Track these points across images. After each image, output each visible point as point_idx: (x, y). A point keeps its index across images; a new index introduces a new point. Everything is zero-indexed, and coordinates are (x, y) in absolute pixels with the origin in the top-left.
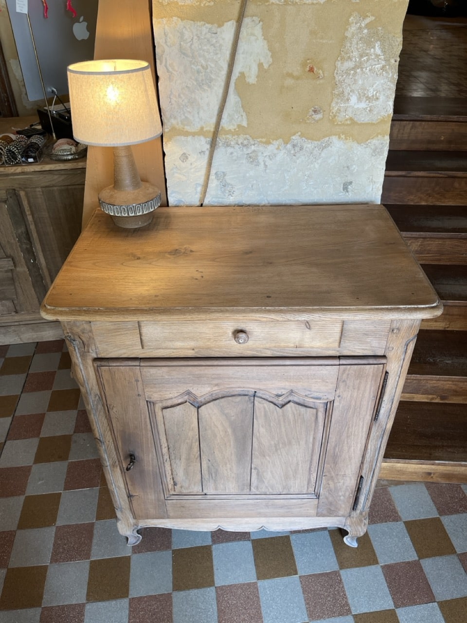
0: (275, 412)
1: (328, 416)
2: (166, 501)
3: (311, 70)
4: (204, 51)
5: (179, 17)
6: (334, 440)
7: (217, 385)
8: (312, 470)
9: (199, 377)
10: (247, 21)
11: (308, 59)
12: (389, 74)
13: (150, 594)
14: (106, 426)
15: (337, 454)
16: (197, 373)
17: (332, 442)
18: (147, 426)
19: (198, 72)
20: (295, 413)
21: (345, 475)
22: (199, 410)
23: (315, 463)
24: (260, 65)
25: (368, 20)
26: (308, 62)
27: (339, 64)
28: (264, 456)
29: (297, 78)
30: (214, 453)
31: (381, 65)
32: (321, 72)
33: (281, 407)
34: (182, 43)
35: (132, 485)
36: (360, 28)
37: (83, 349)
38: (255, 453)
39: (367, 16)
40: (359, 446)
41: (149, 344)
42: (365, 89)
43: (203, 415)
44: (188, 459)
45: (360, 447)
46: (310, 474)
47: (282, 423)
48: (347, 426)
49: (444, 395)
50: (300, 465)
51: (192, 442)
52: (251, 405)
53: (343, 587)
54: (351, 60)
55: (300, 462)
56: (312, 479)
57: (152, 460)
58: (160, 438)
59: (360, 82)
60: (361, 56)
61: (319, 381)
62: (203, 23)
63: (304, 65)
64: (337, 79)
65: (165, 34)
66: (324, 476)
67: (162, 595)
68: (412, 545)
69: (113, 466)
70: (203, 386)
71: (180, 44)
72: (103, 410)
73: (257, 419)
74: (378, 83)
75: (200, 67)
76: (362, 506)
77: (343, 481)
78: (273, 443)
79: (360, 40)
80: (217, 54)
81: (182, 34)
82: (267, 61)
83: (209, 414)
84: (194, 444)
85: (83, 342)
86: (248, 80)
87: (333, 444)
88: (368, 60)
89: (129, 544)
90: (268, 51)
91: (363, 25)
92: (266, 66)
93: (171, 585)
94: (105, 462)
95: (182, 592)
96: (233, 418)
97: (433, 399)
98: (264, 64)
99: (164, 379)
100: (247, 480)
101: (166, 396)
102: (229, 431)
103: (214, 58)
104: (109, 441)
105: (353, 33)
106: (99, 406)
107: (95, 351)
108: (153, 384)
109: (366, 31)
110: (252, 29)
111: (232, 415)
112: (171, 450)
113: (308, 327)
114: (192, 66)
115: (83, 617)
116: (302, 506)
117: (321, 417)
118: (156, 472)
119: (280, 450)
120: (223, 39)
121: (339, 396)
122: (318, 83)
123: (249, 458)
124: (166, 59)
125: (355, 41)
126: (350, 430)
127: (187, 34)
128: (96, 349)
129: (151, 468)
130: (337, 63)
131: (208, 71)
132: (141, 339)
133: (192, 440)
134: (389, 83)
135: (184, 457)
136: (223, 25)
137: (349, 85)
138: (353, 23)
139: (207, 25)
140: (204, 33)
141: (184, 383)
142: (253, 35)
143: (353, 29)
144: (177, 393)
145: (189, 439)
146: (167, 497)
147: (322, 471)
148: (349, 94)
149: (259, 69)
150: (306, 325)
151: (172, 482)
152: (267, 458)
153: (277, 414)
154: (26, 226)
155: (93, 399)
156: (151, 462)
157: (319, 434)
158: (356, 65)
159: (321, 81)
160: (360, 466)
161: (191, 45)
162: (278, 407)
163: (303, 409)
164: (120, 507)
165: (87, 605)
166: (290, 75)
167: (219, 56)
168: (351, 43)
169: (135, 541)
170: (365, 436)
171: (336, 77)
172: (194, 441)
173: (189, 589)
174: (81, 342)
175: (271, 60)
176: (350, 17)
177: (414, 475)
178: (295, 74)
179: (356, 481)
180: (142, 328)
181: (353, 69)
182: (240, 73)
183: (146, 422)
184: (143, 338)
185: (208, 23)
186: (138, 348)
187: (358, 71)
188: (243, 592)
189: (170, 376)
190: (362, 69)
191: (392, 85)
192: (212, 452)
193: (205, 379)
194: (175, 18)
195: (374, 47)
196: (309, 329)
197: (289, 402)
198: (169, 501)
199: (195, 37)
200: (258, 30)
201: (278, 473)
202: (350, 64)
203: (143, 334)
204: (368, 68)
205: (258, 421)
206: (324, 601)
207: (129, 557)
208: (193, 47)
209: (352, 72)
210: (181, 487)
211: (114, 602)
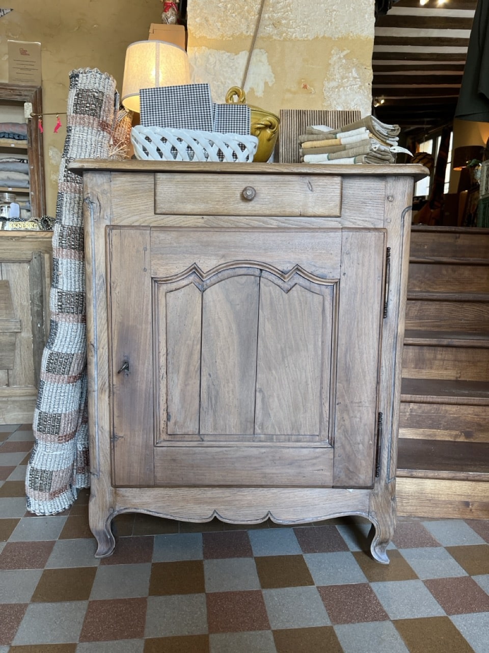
0: (281, 299)
1: (336, 306)
2: (155, 448)
3: (305, 87)
4: (223, 71)
5: (206, 46)
6: (343, 342)
7: (223, 256)
8: (324, 397)
9: (207, 245)
10: (256, 51)
11: (303, 79)
12: (365, 92)
13: (118, 598)
14: (104, 323)
15: (349, 365)
16: (205, 239)
17: (342, 344)
18: (148, 315)
19: (219, 87)
20: (302, 299)
21: (361, 402)
22: (204, 293)
23: (326, 385)
24: (266, 83)
25: (345, 53)
26: (303, 80)
27: (326, 83)
28: (270, 369)
29: (295, 93)
30: (216, 362)
31: (358, 85)
32: (312, 88)
33: (287, 293)
34: (207, 65)
35: (118, 417)
36: (340, 58)
37: (99, 214)
38: (261, 363)
39: (344, 50)
40: (372, 351)
41: (162, 205)
42: (348, 103)
43: (207, 301)
44: (187, 373)
45: (373, 353)
46: (321, 405)
47: (288, 315)
48: (356, 320)
49: (468, 430)
50: (310, 386)
51: (193, 345)
52: (256, 289)
53: (375, 596)
54: (335, 81)
55: (309, 380)
56: (325, 415)
57: (147, 373)
58: (160, 340)
59: (343, 97)
60: (343, 78)
61: (323, 252)
62: (223, 51)
63: (299, 83)
64: (325, 94)
65: (195, 58)
66: (338, 404)
67: (133, 599)
68: (458, 565)
69: (102, 390)
70: (210, 258)
71: (206, 66)
72: (104, 299)
73: (262, 310)
74: (357, 98)
75: (220, 83)
76: (386, 471)
77: (359, 414)
78: (279, 346)
79: (341, 66)
80: (233, 74)
81: (208, 59)
82: (271, 81)
83: (214, 301)
84: (195, 347)
85: (100, 205)
86: (256, 94)
87: (344, 349)
88: (348, 81)
89: (97, 555)
90: (272, 74)
91: (342, 56)
92: (270, 84)
93: (147, 591)
94: (93, 383)
95: (161, 597)
96: (238, 307)
97: (456, 436)
98: (269, 83)
99: (172, 247)
100: (251, 411)
101: (172, 271)
102: (234, 327)
103: (231, 76)
104: (103, 348)
105: (335, 61)
106: (101, 293)
107: (109, 216)
108: (161, 254)
109: (344, 61)
110: (260, 57)
111: (237, 303)
112: (169, 357)
113: (311, 189)
114: (214, 82)
115: (22, 616)
116: (314, 461)
117: (329, 309)
118: (150, 394)
119: (287, 357)
120: (238, 63)
121: (344, 274)
122: (311, 97)
123: (253, 372)
124: (194, 76)
125: (336, 67)
126: (360, 325)
127: (212, 60)
128: (111, 214)
129: (144, 387)
130: (324, 82)
131: (226, 86)
132: (155, 200)
133: (193, 341)
134: (366, 100)
135: (182, 369)
136: (239, 53)
137: (335, 99)
138: (334, 54)
139: (227, 53)
140: (224, 59)
141: (191, 253)
142: (260, 61)
143: (335, 58)
144: (184, 266)
145: (190, 340)
146: (157, 443)
147: (334, 397)
148: (335, 106)
149: (265, 87)
150: (308, 186)
151: (165, 415)
152: (274, 372)
153: (283, 302)
154: (42, 289)
155: (97, 282)
156: (145, 375)
157: (328, 336)
158: (339, 85)
159: (314, 96)
160: (376, 388)
161: (215, 66)
162: (284, 291)
163: (309, 294)
164: (98, 469)
165: (30, 605)
166: (289, 91)
167: (235, 75)
168: (334, 68)
169: (106, 550)
170: (376, 336)
171: (325, 93)
172: (195, 343)
173: (171, 595)
174: (99, 205)
175: (274, 80)
176: (331, 50)
177: (450, 506)
178: (293, 89)
179: (374, 416)
180: (158, 186)
181: (337, 87)
182: (251, 88)
183: (147, 310)
184: (157, 198)
185: (228, 52)
186: (150, 214)
187: (341, 89)
188: (242, 598)
189: (178, 243)
190: (344, 87)
191: (368, 102)
192: (214, 361)
193: (212, 248)
194: (203, 47)
195: (351, 72)
196: (312, 190)
197: (296, 284)
198: (158, 448)
199: (217, 62)
200: (264, 58)
201: (286, 399)
202: (334, 84)
203: (158, 194)
204: (348, 88)
205: (263, 312)
206: (352, 607)
207: (96, 567)
208: (215, 68)
209: (337, 90)
210: (175, 424)
211: (68, 604)
